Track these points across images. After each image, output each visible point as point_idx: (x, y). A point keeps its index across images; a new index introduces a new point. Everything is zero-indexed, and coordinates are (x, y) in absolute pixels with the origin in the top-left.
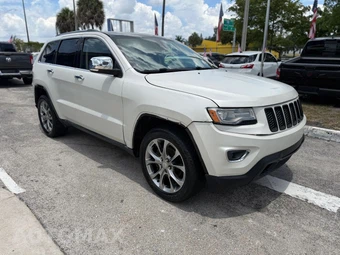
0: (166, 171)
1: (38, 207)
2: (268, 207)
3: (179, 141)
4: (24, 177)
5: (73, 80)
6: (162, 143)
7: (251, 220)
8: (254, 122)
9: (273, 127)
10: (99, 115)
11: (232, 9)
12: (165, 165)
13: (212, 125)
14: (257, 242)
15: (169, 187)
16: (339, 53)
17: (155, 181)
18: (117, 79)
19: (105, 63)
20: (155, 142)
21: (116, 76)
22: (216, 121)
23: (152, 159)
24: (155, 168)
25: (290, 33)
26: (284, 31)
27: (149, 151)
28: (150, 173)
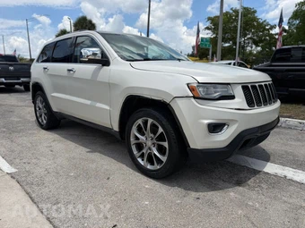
0: (150, 149)
1: (27, 184)
2: (249, 182)
3: (162, 118)
4: (18, 160)
5: (66, 73)
6: (146, 123)
7: (233, 193)
8: (232, 97)
9: (250, 103)
10: (88, 102)
11: (207, 28)
12: (149, 143)
13: (193, 100)
14: (240, 212)
15: (152, 164)
16: (304, 59)
17: (140, 160)
18: (105, 67)
19: (95, 54)
20: (140, 121)
21: (103, 65)
22: (196, 96)
23: (137, 138)
24: (140, 147)
25: (259, 48)
26: (254, 46)
27: (134, 131)
28: (135, 152)
